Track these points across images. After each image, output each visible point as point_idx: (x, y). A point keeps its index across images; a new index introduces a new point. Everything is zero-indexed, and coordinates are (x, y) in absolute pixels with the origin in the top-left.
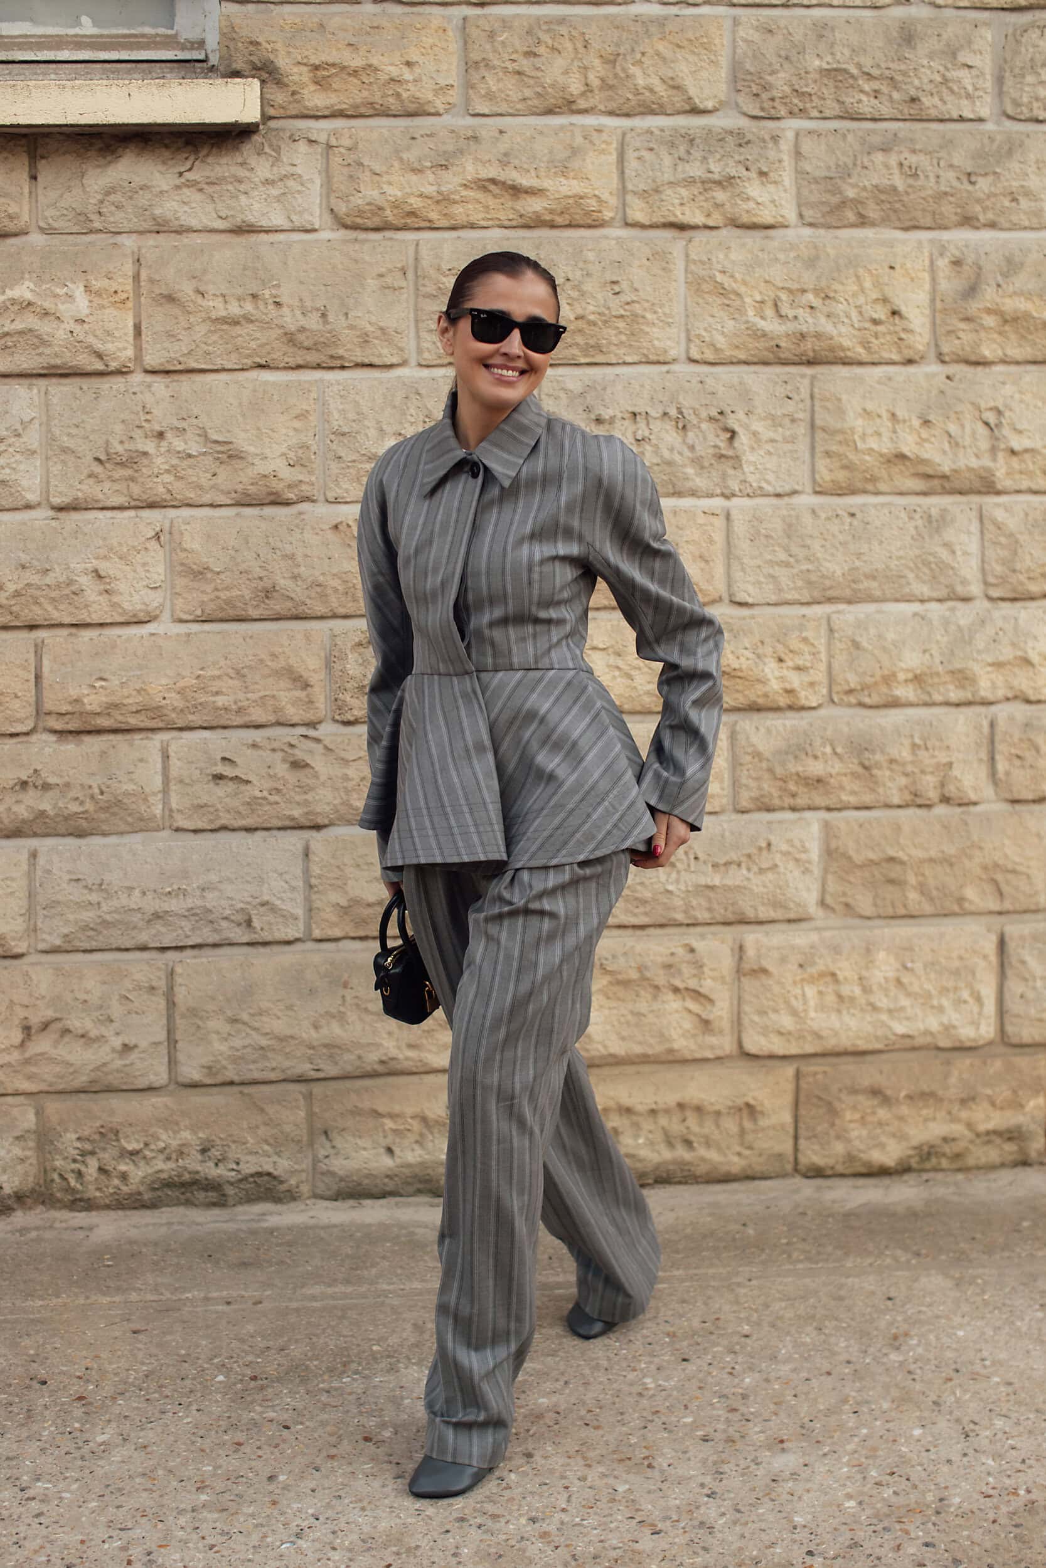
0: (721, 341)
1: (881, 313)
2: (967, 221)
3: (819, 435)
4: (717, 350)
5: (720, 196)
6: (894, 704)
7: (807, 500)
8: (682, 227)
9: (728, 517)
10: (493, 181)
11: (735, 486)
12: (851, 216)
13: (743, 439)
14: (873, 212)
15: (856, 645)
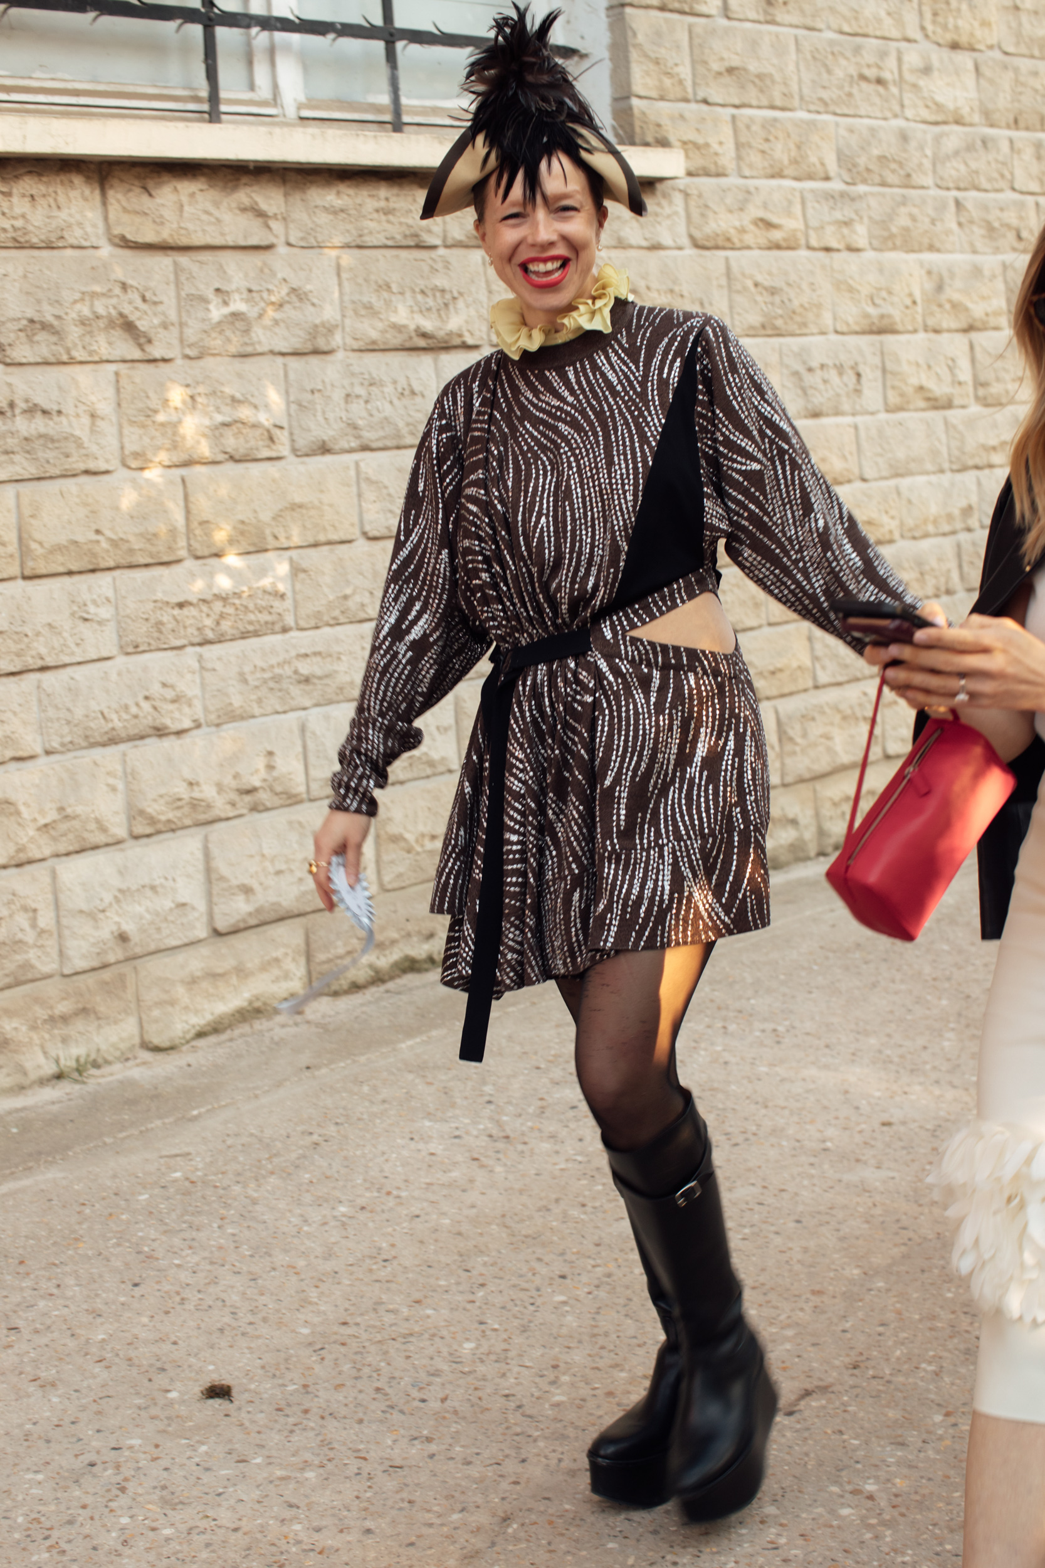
0: (851, 320)
1: (908, 302)
2: (931, 248)
3: (889, 376)
4: (848, 324)
5: (845, 231)
6: (926, 536)
7: (883, 416)
8: (828, 249)
9: (856, 428)
10: (762, 220)
11: (858, 407)
12: (890, 244)
13: (864, 380)
14: (898, 242)
15: (910, 502)
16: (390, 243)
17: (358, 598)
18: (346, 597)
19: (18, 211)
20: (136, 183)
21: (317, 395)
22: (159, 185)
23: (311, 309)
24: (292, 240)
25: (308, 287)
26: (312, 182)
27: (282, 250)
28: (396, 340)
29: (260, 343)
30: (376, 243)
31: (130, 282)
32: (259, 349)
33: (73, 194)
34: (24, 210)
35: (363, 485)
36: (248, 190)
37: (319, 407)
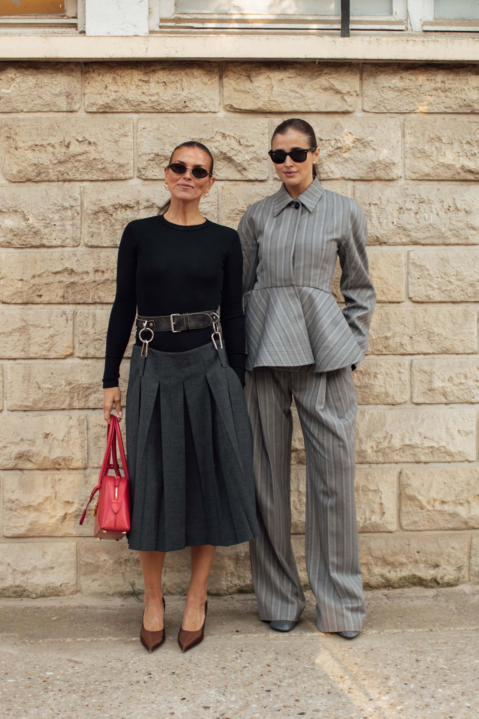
16: (448, 110)
17: (397, 339)
18: (386, 338)
19: (153, 91)
20: (244, 74)
21: (372, 207)
22: (258, 75)
23: (372, 152)
24: (366, 108)
25: (370, 138)
26: (382, 72)
27: (359, 114)
28: (448, 174)
29: (332, 172)
30: (436, 110)
31: (227, 133)
32: (332, 176)
33: (193, 81)
34: (158, 91)
35: (411, 267)
36: (327, 77)
37: (374, 215)
